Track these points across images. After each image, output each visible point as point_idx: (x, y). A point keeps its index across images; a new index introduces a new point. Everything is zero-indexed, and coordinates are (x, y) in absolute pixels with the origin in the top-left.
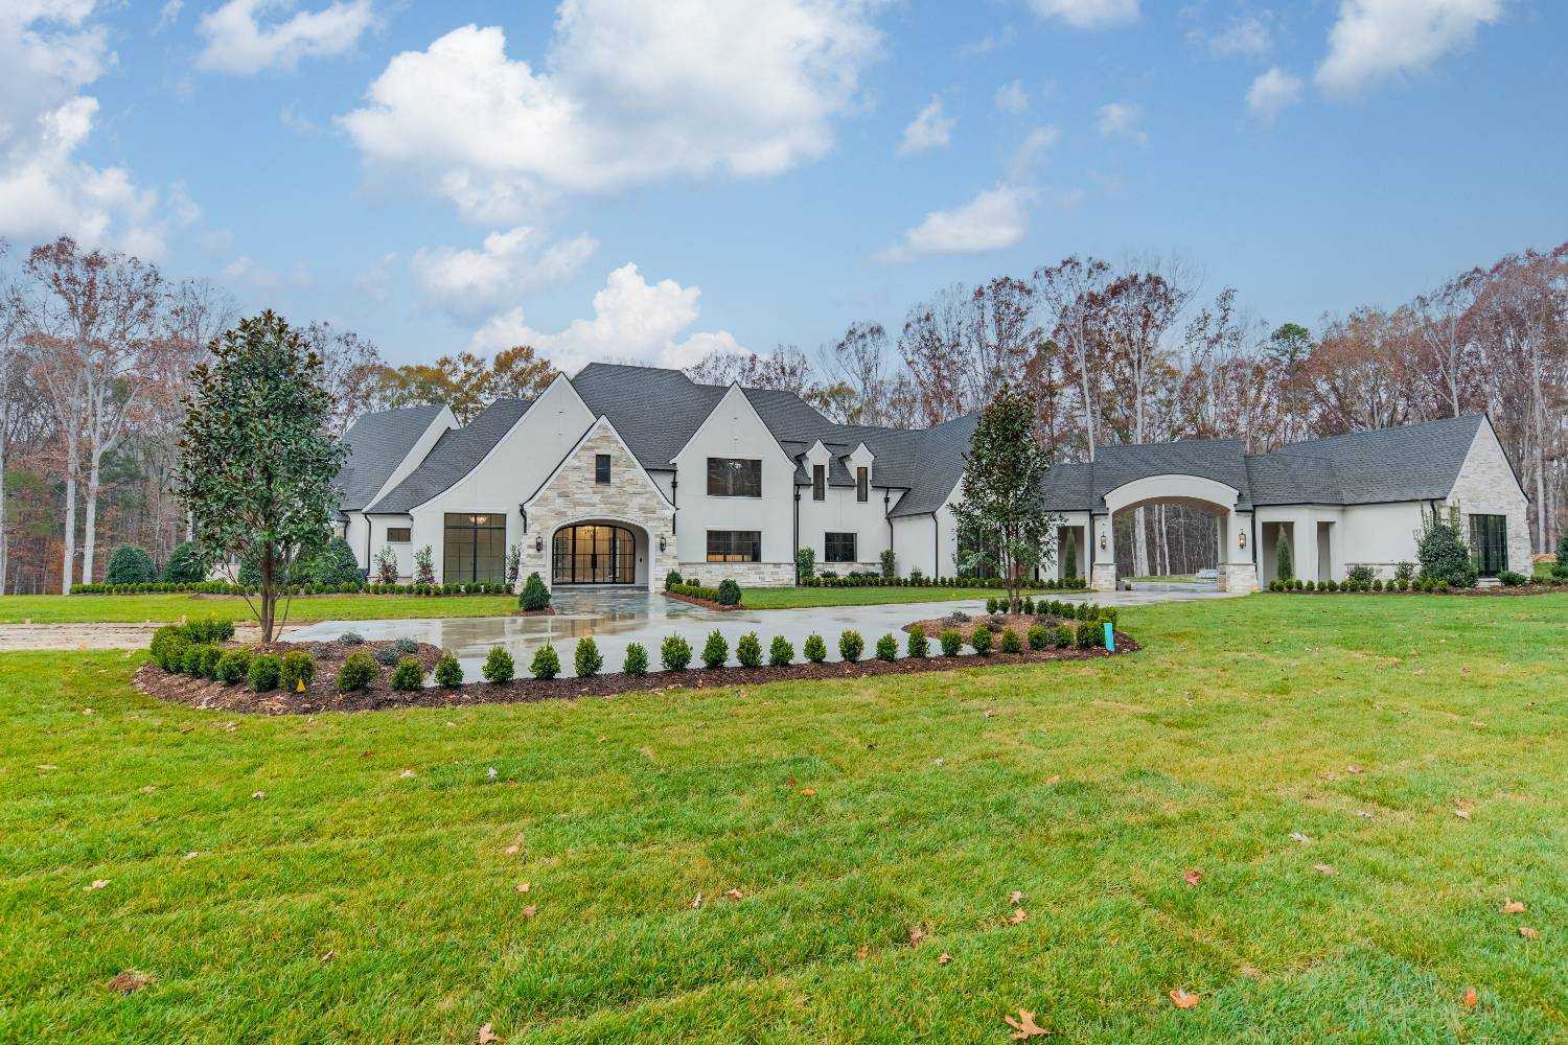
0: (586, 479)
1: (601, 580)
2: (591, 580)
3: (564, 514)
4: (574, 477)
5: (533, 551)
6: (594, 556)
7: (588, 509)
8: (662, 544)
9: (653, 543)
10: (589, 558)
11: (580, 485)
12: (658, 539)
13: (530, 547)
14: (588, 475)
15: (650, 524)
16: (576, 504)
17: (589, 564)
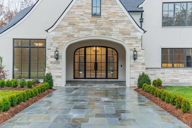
0: (86, 13)
1: (100, 77)
2: (95, 77)
3: (72, 36)
4: (78, 12)
5: (54, 60)
6: (96, 64)
7: (87, 33)
8: (134, 55)
9: (129, 54)
10: (93, 65)
11: (81, 17)
12: (132, 52)
13: (52, 57)
14: (87, 11)
15: (127, 42)
16: (80, 30)
17: (93, 68)
